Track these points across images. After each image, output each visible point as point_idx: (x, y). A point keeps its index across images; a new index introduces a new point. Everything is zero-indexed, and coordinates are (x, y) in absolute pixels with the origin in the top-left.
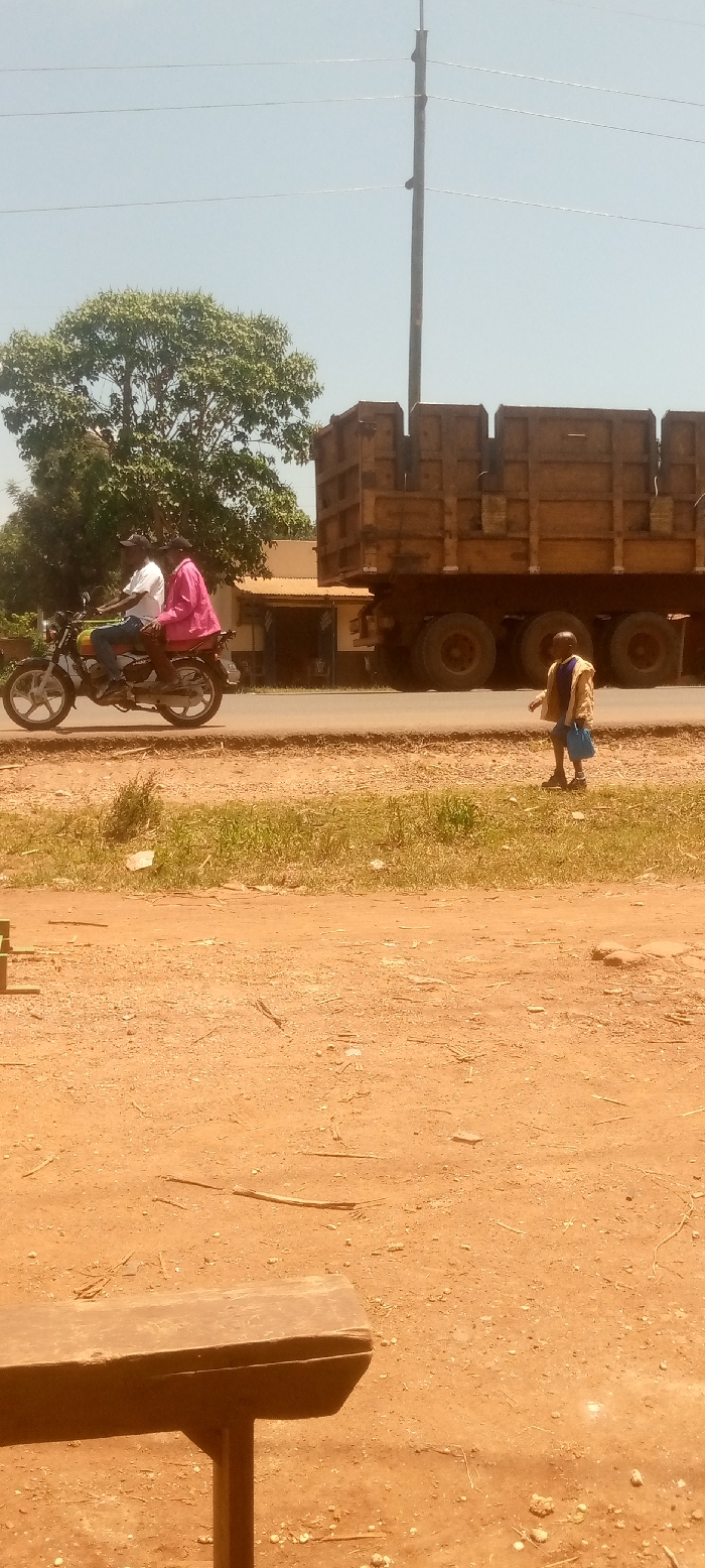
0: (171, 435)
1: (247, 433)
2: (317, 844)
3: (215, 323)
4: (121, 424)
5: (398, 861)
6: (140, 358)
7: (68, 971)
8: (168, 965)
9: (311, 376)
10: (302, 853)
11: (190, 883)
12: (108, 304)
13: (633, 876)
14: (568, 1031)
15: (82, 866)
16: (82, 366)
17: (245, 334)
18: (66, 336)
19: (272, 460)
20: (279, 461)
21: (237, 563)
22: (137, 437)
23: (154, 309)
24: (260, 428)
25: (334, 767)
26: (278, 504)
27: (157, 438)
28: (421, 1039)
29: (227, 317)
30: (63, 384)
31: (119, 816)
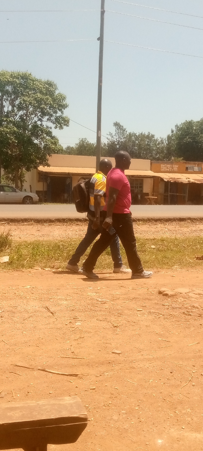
0: (16, 119)
1: (42, 119)
2: (65, 255)
3: (32, 82)
6: (6, 93)
8: (15, 294)
9: (65, 101)
10: (60, 257)
11: (22, 267)
13: (172, 267)
14: (151, 317)
17: (42, 86)
19: (51, 128)
20: (53, 128)
21: (38, 161)
22: (5, 119)
23: (11, 77)
24: (47, 117)
25: (71, 230)
26: (52, 143)
27: (11, 120)
28: (101, 319)
29: (36, 81)
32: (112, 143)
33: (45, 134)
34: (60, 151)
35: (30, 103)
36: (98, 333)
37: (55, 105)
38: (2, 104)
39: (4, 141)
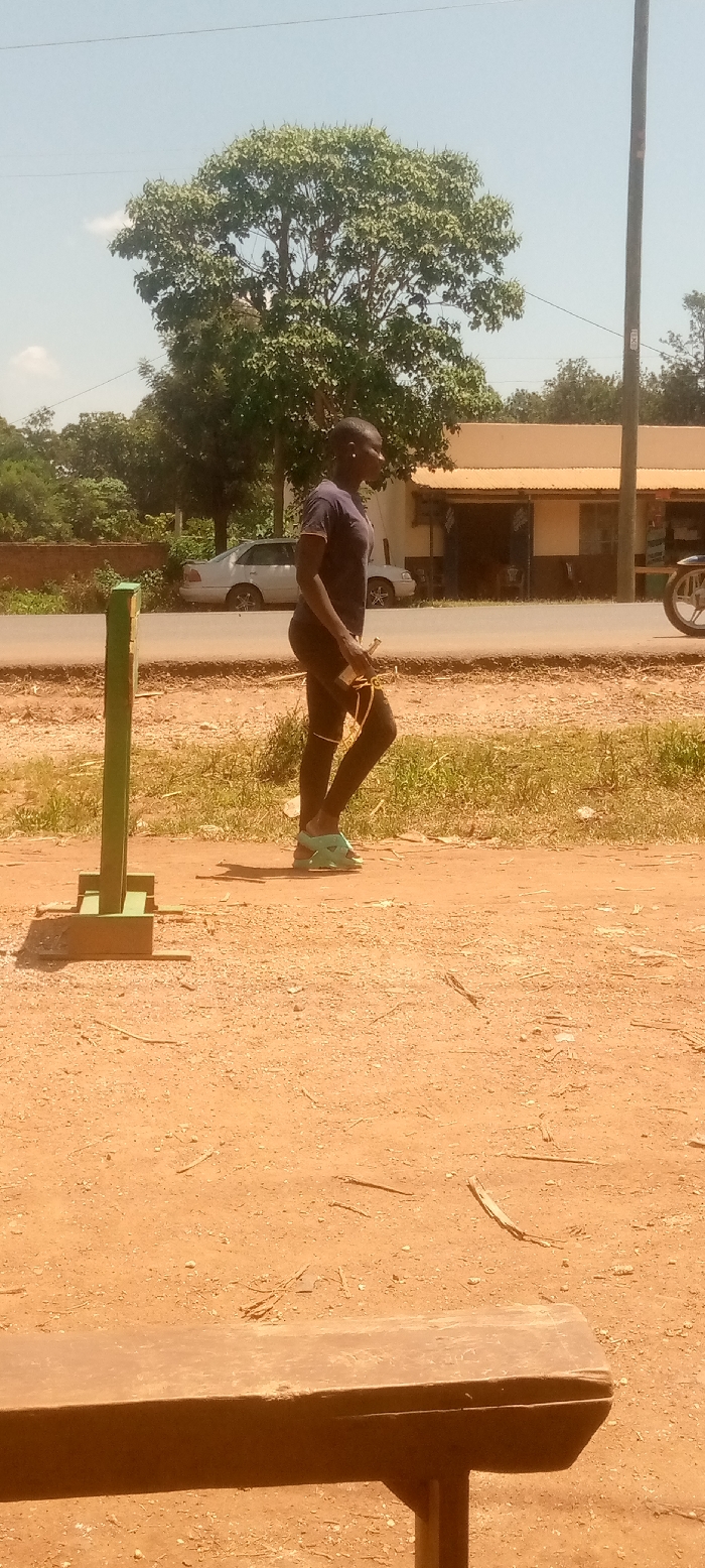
0: (335, 299)
1: (425, 295)
2: (511, 787)
3: (389, 163)
4: (275, 288)
5: (612, 809)
6: (297, 207)
7: (222, 935)
8: (340, 929)
9: (506, 224)
10: (495, 798)
11: (359, 834)
12: (261, 144)
15: (232, 811)
16: (230, 219)
17: (424, 175)
18: (212, 184)
19: (457, 327)
20: (465, 327)
21: (412, 451)
22: (294, 304)
23: (315, 150)
24: (443, 288)
25: (532, 696)
26: (461, 382)
27: (316, 305)
28: (648, 1022)
29: (403, 156)
30: (206, 243)
31: (275, 752)
32: (678, 371)
33: (437, 349)
34: (491, 411)
35: (383, 242)
36: (638, 1071)
37: (471, 242)
38: (283, 250)
39: (290, 383)
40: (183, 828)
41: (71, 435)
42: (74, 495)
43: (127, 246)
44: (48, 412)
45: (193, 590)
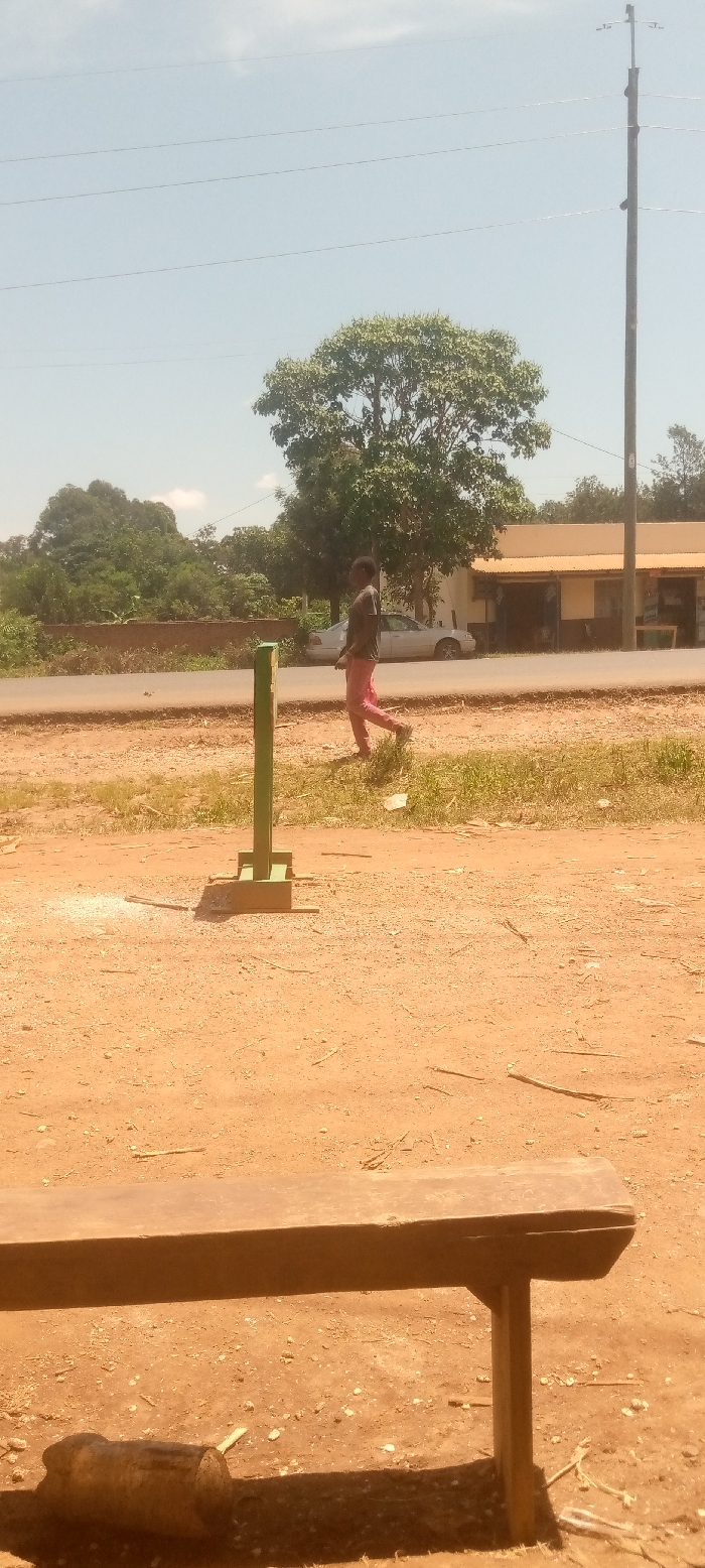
0: (414, 439)
1: (480, 434)
3: (451, 340)
4: (371, 433)
5: (623, 799)
6: (385, 374)
7: (343, 896)
9: (537, 381)
10: (536, 794)
11: (439, 821)
12: (359, 330)
15: (347, 807)
16: (338, 385)
17: (477, 348)
19: (502, 456)
20: (508, 456)
21: (471, 546)
22: (385, 444)
23: (398, 333)
24: (492, 429)
25: (562, 720)
26: (506, 495)
27: (400, 444)
29: (462, 335)
30: (321, 402)
31: (377, 765)
32: (665, 483)
33: (488, 473)
34: (528, 516)
35: (449, 397)
37: (512, 395)
38: (376, 404)
39: (384, 501)
40: (312, 820)
41: (228, 543)
42: (231, 586)
43: (264, 407)
44: (211, 528)
45: (316, 651)
